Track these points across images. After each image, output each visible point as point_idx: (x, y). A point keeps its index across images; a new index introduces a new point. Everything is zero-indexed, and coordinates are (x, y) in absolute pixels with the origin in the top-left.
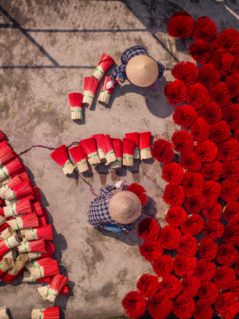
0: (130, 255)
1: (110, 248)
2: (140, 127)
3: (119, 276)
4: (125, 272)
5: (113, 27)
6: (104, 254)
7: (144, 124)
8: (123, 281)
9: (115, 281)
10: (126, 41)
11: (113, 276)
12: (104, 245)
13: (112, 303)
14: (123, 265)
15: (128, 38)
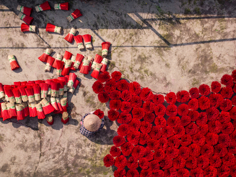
0: (18, 149)
1: (6, 145)
2: (23, 78)
3: (11, 160)
4: (15, 158)
5: (7, 25)
6: (3, 149)
7: (25, 77)
8: (13, 163)
9: (9, 163)
10: (15, 32)
11: (8, 161)
12: (2, 143)
13: (8, 175)
14: (14, 154)
15: (15, 30)
